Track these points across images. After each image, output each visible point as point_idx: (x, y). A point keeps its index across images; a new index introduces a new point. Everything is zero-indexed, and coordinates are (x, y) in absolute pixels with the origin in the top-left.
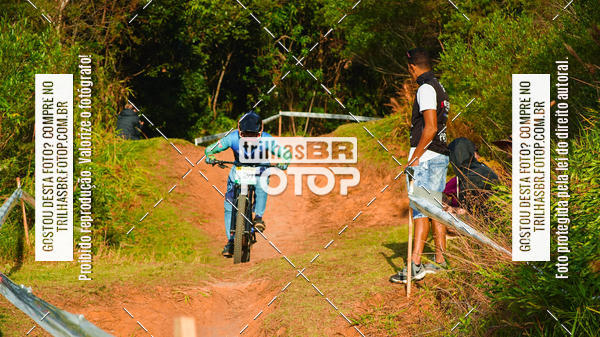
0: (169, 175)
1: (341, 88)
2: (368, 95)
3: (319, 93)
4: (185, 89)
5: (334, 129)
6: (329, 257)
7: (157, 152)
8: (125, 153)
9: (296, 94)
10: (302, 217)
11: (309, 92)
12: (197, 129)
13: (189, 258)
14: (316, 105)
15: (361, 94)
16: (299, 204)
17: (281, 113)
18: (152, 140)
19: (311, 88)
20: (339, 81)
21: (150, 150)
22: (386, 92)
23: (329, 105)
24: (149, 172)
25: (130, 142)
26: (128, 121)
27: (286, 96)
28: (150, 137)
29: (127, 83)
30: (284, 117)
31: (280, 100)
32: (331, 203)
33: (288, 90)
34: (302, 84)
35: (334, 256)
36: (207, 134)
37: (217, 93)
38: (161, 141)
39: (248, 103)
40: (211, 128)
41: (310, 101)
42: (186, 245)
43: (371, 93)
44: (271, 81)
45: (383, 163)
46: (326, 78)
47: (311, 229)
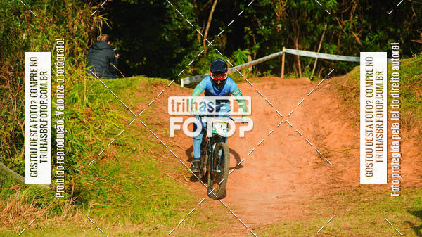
0: (150, 122)
1: (359, 20)
2: (392, 30)
3: (331, 26)
4: (171, 19)
5: (349, 71)
6: (342, 224)
7: (136, 94)
8: (97, 93)
9: (304, 27)
10: (307, 176)
11: (319, 26)
12: (184, 67)
13: (171, 221)
14: (327, 40)
15: (382, 29)
16: (305, 160)
17: (284, 50)
18: (130, 78)
19: (321, 20)
20: (357, 12)
21: (127, 91)
22: (414, 26)
23: (343, 41)
24: (125, 118)
25: (103, 81)
26: (101, 56)
27: (291, 30)
28: (128, 75)
29: (100, 9)
30: (288, 55)
31: (285, 35)
32: (343, 160)
33: (294, 21)
34: (311, 15)
35: (348, 223)
36: (195, 73)
37: (209, 23)
38: (140, 80)
39: (246, 37)
40: (200, 67)
41: (321, 35)
42: (168, 205)
43: (396, 27)
44: (273, 11)
45: (409, 112)
46: (341, 8)
47: (318, 190)
